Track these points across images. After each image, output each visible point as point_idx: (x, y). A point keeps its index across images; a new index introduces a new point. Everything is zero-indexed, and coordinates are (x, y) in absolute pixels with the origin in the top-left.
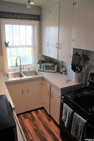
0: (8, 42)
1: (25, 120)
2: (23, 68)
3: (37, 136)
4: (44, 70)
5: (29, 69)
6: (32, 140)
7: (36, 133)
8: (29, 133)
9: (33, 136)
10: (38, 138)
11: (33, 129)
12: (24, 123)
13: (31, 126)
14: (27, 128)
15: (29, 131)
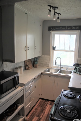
0: (56, 47)
1: (49, 106)
2: (62, 68)
3: (45, 119)
4: (77, 72)
5: (67, 69)
6: (40, 118)
7: (47, 117)
8: (43, 114)
9: (43, 116)
10: (45, 120)
11: (47, 113)
12: (47, 107)
13: (49, 110)
14: (45, 110)
15: (44, 113)
